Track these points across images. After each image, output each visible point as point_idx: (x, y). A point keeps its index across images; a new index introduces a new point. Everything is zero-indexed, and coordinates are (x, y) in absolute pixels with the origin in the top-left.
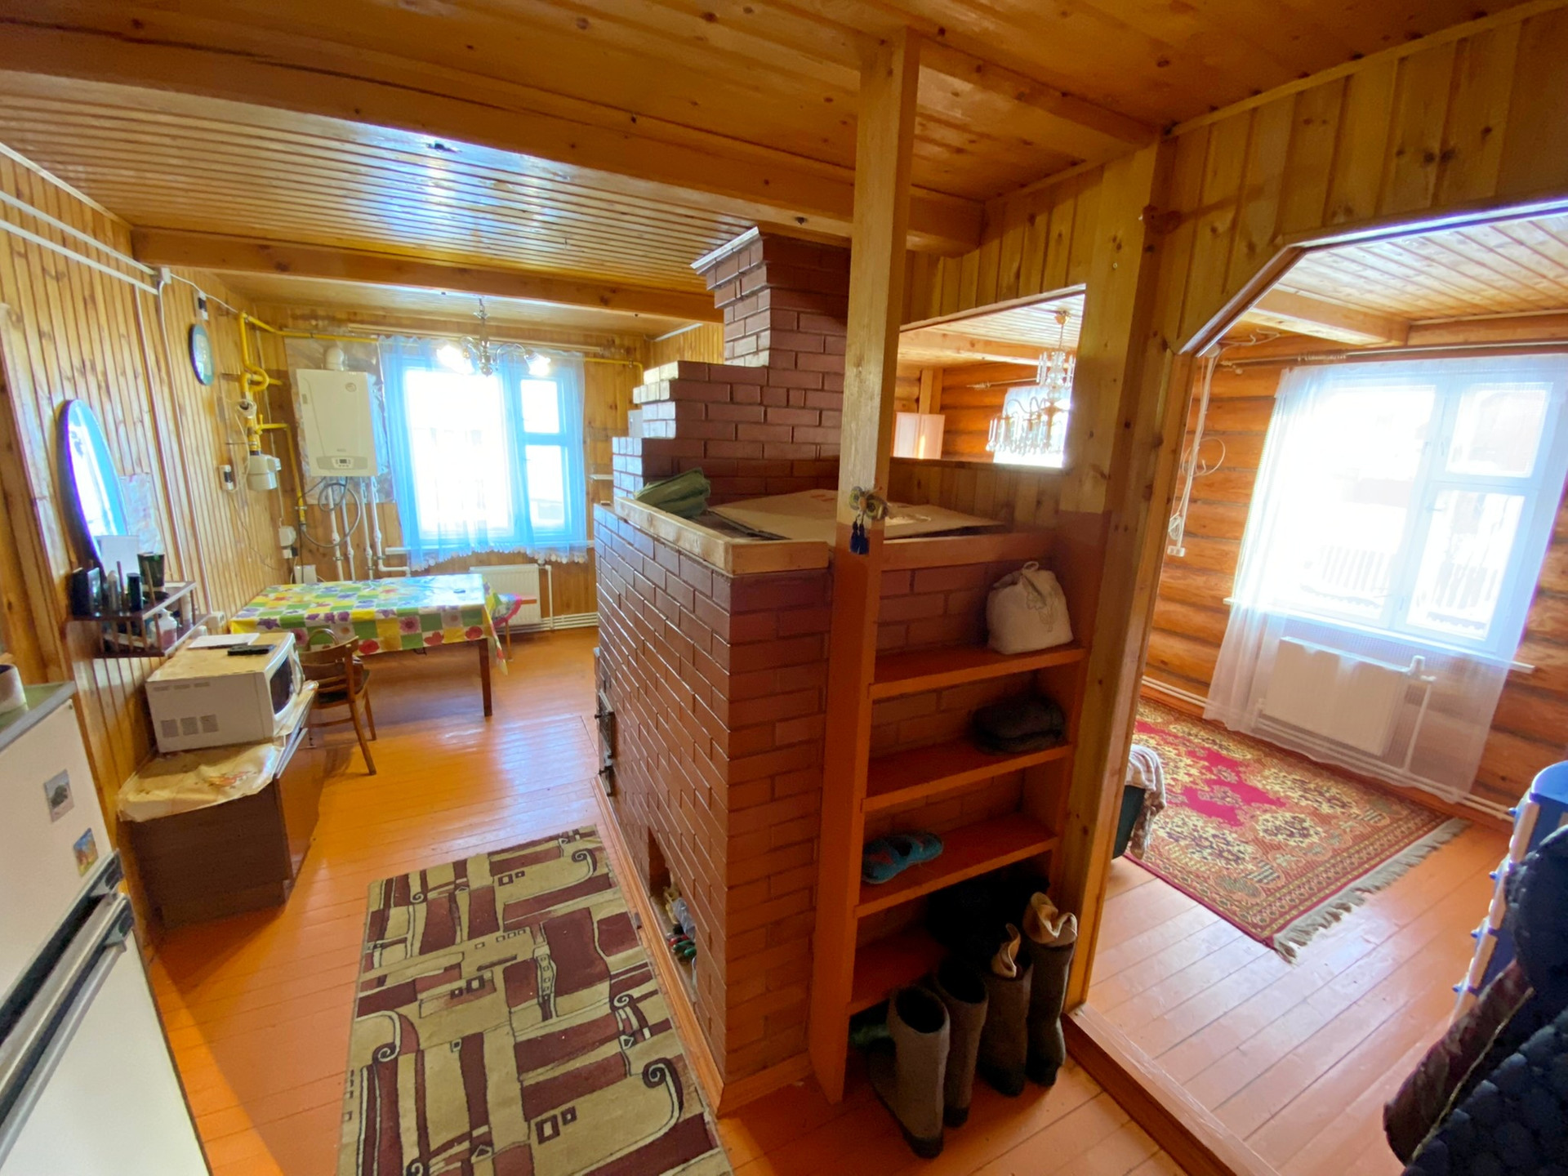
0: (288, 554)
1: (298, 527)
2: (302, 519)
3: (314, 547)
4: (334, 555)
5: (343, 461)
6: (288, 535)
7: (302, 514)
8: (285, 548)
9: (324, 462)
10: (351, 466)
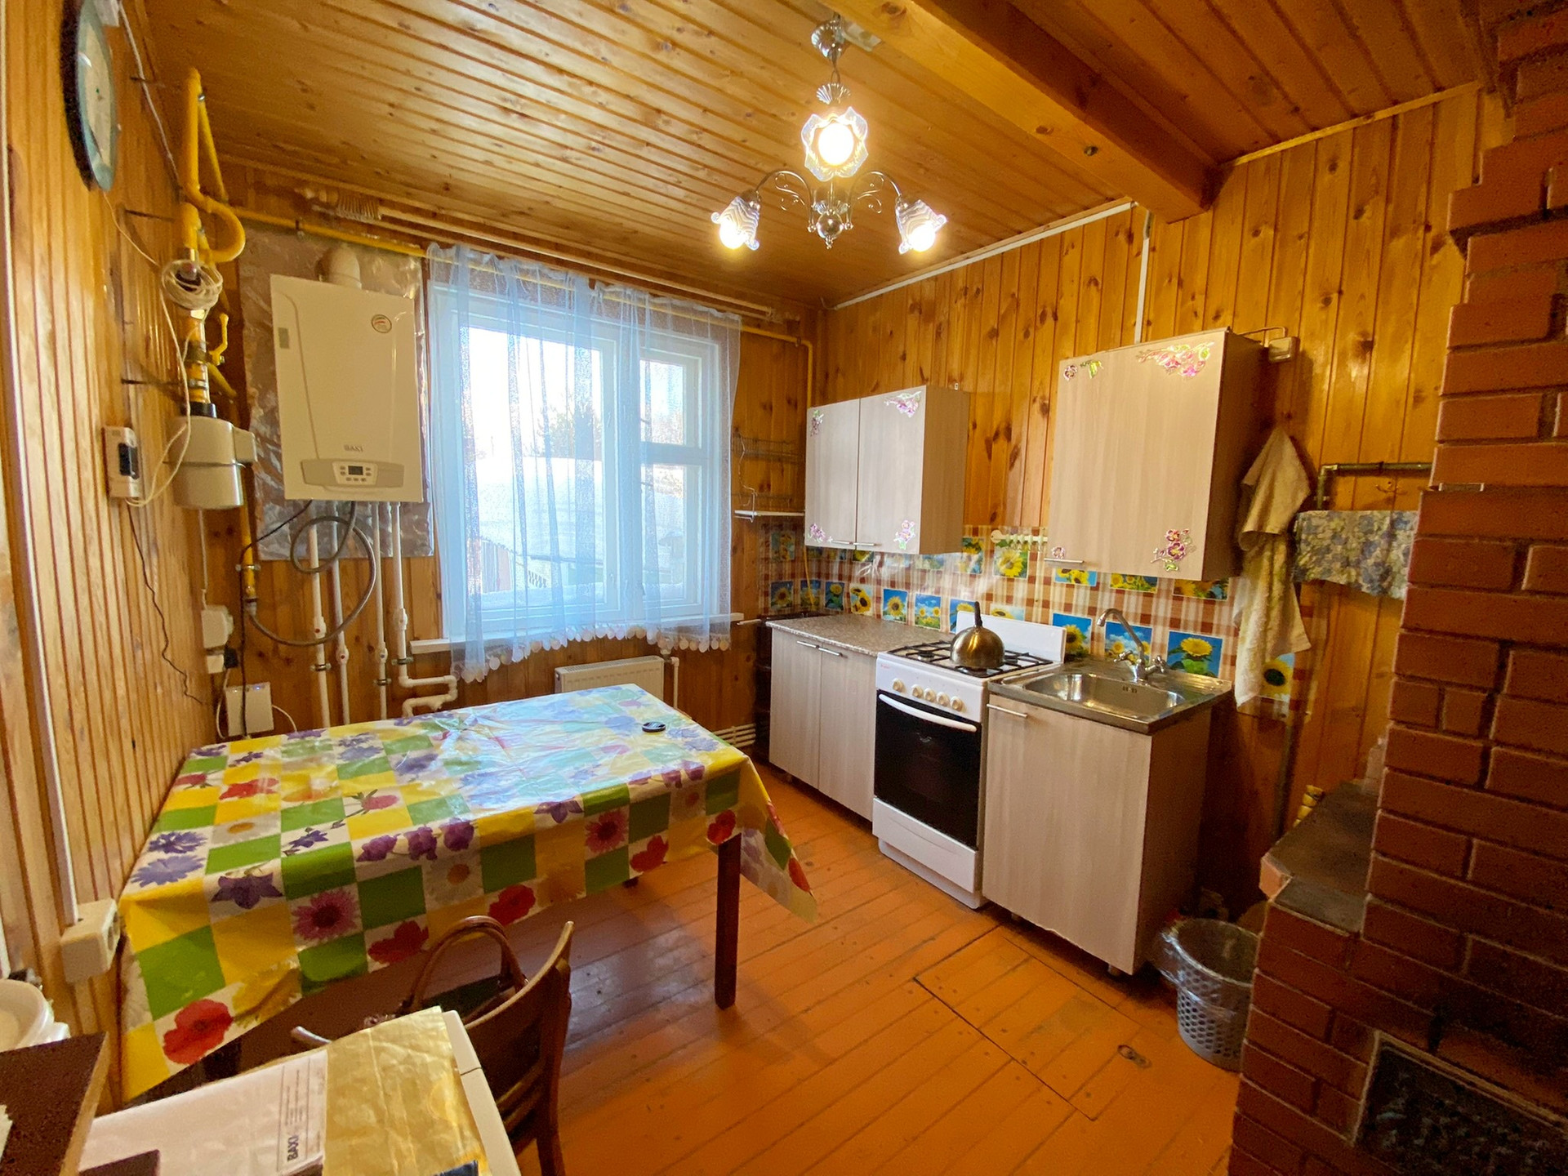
0: (216, 664)
1: (238, 604)
2: (251, 589)
3: (267, 645)
4: (314, 658)
5: (356, 470)
6: (220, 625)
7: (250, 579)
8: (211, 651)
9: (312, 471)
10: (370, 480)
